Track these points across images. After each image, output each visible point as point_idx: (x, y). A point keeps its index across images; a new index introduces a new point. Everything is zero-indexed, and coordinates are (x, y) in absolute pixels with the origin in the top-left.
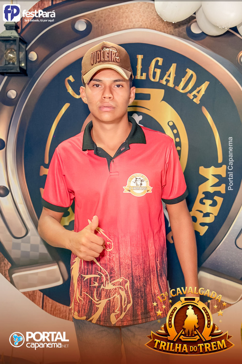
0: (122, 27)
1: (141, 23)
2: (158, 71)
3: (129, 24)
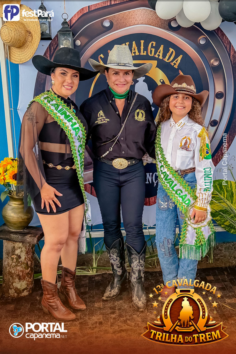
1: (142, 21)
2: (153, 50)
3: (135, 22)
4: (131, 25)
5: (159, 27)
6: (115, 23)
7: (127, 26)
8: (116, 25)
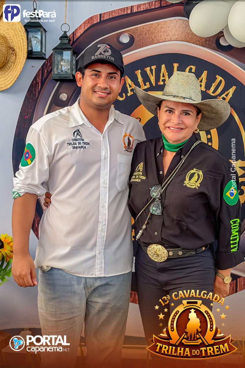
0: (160, 40)
1: (177, 37)
3: (166, 37)
4: (160, 41)
5: (202, 46)
6: (136, 39)
7: (154, 42)
8: (139, 41)
